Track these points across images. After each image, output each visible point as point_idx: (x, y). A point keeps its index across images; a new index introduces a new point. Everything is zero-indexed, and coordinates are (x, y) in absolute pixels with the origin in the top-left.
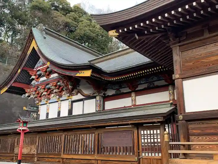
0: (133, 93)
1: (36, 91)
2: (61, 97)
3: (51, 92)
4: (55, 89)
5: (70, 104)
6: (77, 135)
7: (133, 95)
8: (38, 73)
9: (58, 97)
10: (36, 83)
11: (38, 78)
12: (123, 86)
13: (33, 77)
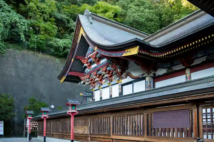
0: (188, 69)
1: (89, 78)
2: (112, 82)
3: (102, 77)
4: (105, 74)
5: (120, 88)
6: (125, 116)
7: (188, 71)
8: (89, 61)
9: (108, 81)
10: (89, 71)
11: (89, 66)
12: (175, 64)
13: (86, 65)
